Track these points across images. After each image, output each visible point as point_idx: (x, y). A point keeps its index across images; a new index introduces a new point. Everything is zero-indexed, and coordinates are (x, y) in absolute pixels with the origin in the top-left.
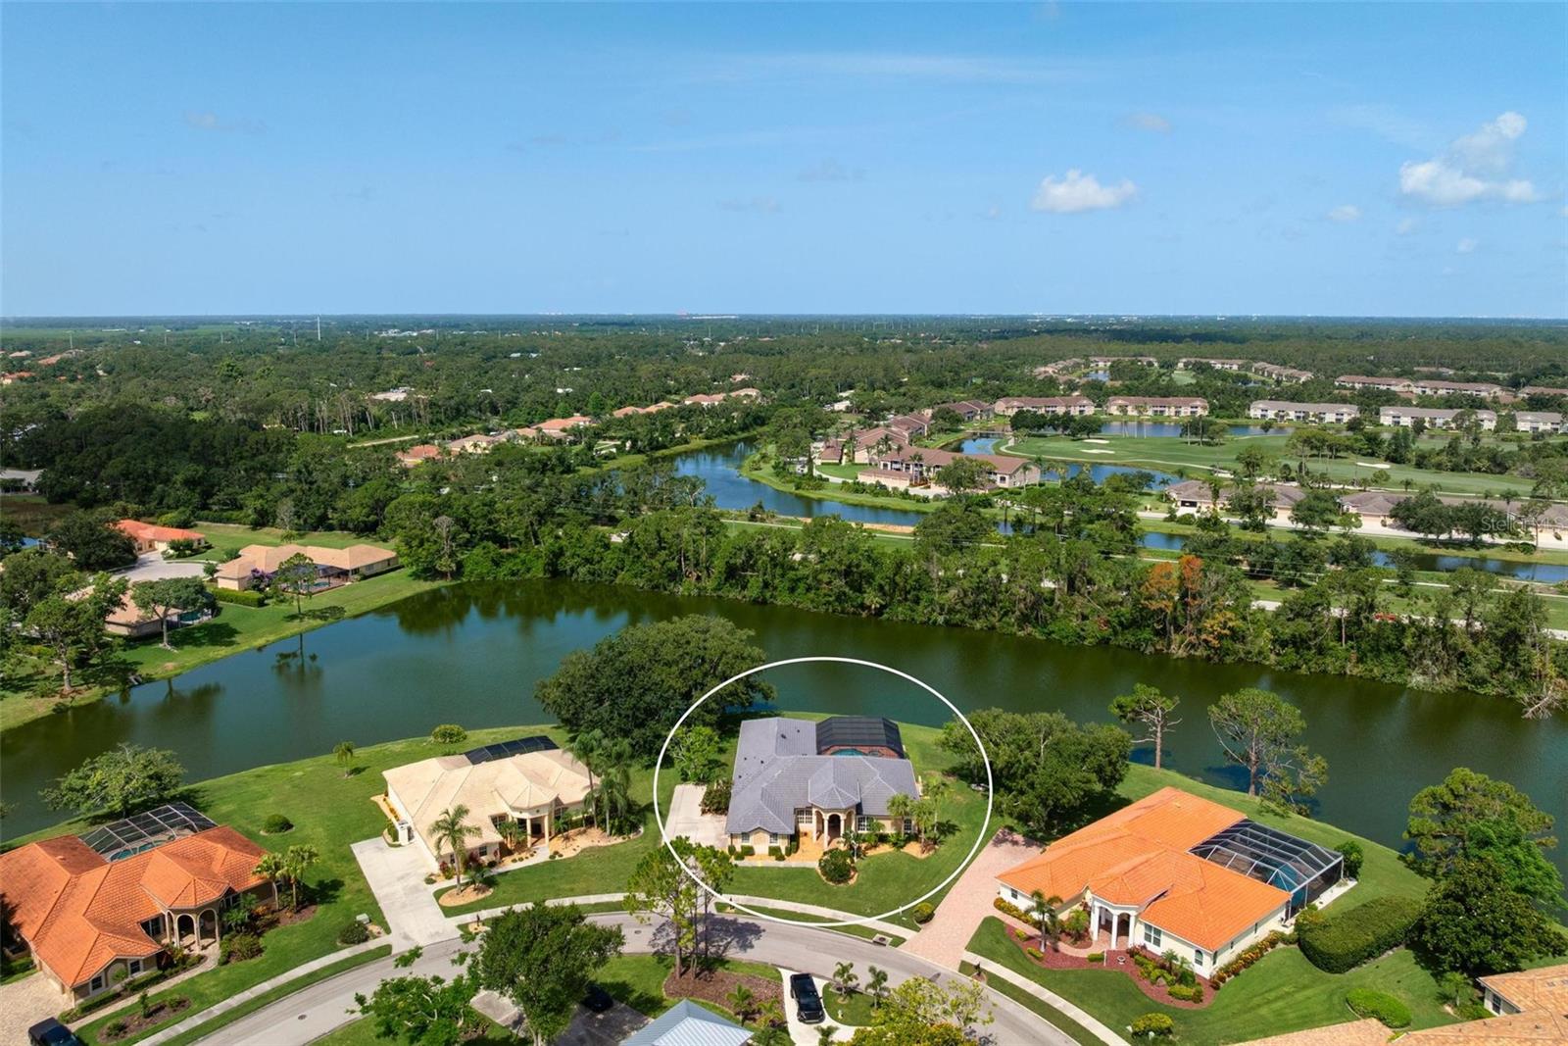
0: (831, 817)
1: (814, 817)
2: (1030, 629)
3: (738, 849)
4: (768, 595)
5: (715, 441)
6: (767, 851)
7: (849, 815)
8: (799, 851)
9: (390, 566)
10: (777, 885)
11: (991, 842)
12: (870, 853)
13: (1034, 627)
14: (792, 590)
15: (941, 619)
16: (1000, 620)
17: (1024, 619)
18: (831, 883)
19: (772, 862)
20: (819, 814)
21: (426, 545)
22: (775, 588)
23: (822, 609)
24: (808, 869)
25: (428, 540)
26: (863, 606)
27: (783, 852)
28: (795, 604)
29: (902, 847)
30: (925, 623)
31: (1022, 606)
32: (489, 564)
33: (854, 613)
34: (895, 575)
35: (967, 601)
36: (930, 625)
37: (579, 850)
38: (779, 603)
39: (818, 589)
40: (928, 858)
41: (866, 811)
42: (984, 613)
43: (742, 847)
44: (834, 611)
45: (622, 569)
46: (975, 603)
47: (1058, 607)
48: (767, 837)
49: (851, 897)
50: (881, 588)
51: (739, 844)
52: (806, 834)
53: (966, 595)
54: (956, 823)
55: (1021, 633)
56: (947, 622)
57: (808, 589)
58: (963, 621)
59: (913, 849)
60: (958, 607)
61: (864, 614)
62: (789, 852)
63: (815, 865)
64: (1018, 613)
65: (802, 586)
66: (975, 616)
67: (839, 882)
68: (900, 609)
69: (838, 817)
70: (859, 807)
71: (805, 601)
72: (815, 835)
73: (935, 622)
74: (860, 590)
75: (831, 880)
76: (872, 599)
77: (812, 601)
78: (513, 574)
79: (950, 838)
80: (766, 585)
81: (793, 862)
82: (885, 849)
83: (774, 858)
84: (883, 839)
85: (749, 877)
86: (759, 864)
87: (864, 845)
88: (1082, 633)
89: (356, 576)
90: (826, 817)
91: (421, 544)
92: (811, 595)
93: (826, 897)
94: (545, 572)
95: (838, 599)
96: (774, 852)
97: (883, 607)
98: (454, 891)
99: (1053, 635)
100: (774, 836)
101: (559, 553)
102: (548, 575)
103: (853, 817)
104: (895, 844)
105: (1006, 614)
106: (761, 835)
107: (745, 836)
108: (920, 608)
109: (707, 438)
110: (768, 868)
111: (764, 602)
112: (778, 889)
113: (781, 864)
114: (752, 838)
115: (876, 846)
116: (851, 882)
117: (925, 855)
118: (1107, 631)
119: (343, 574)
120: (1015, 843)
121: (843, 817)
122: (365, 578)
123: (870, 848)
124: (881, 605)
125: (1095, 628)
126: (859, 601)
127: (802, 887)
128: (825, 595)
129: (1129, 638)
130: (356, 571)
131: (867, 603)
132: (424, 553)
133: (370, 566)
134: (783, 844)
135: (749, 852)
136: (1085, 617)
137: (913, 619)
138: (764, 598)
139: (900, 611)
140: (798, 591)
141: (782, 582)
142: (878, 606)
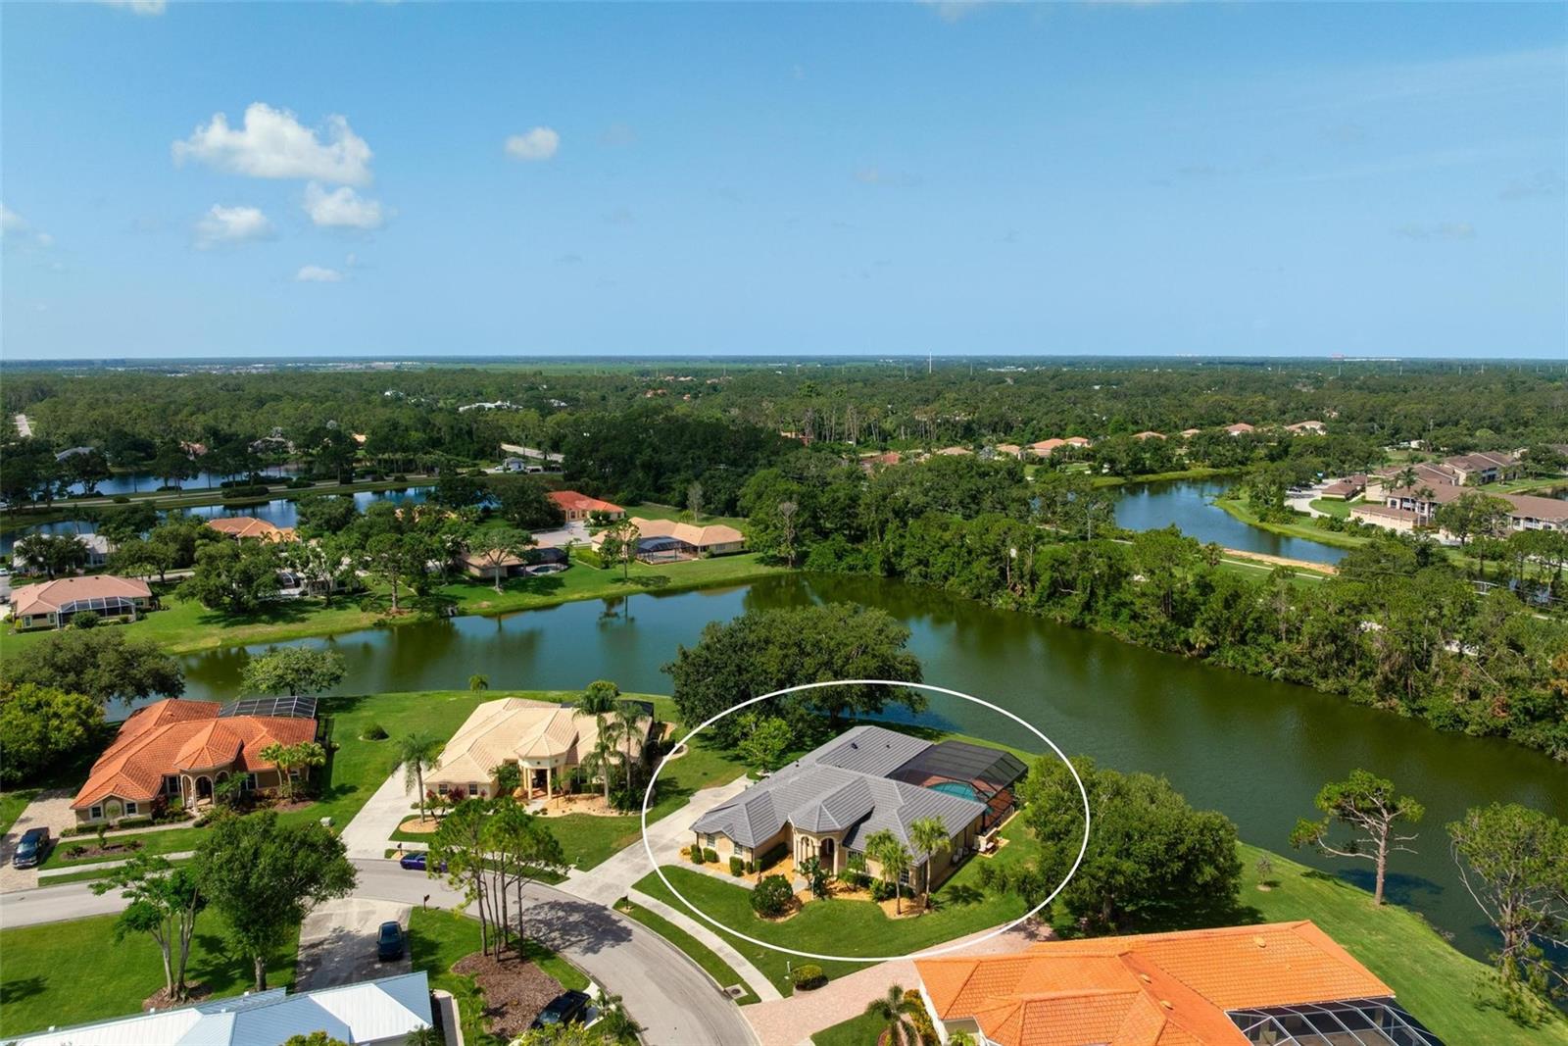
2: (1395, 701)
3: (701, 851)
4: (1088, 618)
5: (1223, 471)
6: (728, 862)
8: (768, 872)
9: (742, 550)
12: (841, 895)
13: (1401, 699)
14: (1115, 616)
15: (1277, 672)
16: (1355, 684)
17: (1387, 687)
18: (758, 914)
19: (725, 876)
21: (770, 530)
23: (1141, 642)
25: (774, 526)
26: (1187, 644)
27: (745, 869)
28: (1116, 633)
29: (881, 900)
30: (1258, 674)
31: (1385, 668)
32: (833, 556)
33: (1176, 651)
35: (1315, 653)
37: (568, 812)
38: (1097, 629)
41: (858, 843)
43: (705, 850)
44: (1154, 646)
45: (953, 574)
46: (1325, 657)
47: (1436, 675)
51: (703, 846)
55: (1379, 705)
56: (1286, 679)
57: (1134, 617)
58: (1307, 679)
59: (895, 905)
60: (1303, 660)
61: (1187, 654)
62: (755, 868)
64: (1379, 677)
65: (1125, 613)
66: (1324, 676)
68: (1231, 653)
71: (1123, 630)
73: (1270, 675)
74: (1185, 624)
75: (759, 911)
76: (1199, 636)
77: (1132, 631)
78: (851, 568)
79: (958, 907)
80: (1086, 606)
81: (748, 881)
82: (864, 896)
83: (730, 871)
84: (864, 882)
86: (712, 873)
88: (1464, 716)
89: (704, 553)
91: (766, 529)
92: (1133, 624)
94: (882, 569)
95: (1162, 632)
96: (735, 865)
97: (1210, 648)
98: (419, 820)
99: (1425, 714)
100: (741, 846)
101: (899, 553)
102: (885, 574)
103: (835, 847)
104: (875, 894)
105: (1365, 676)
106: (726, 840)
107: (711, 837)
109: (1213, 467)
110: (712, 880)
111: (1082, 626)
113: (732, 880)
114: (717, 841)
115: (853, 890)
116: (781, 920)
117: (902, 917)
118: (1503, 719)
119: (694, 549)
120: (1034, 935)
121: (816, 843)
122: (713, 556)
123: (845, 890)
124: (1208, 645)
125: (1482, 714)
126: (1184, 637)
128: (1151, 626)
129: (1539, 733)
130: (704, 548)
131: (1193, 640)
132: (767, 538)
133: (721, 546)
134: (745, 857)
135: (711, 858)
136: (1474, 695)
137: (1244, 668)
138: (1083, 622)
139: (1230, 656)
140: (1121, 618)
141: (1105, 605)
142: (1204, 646)
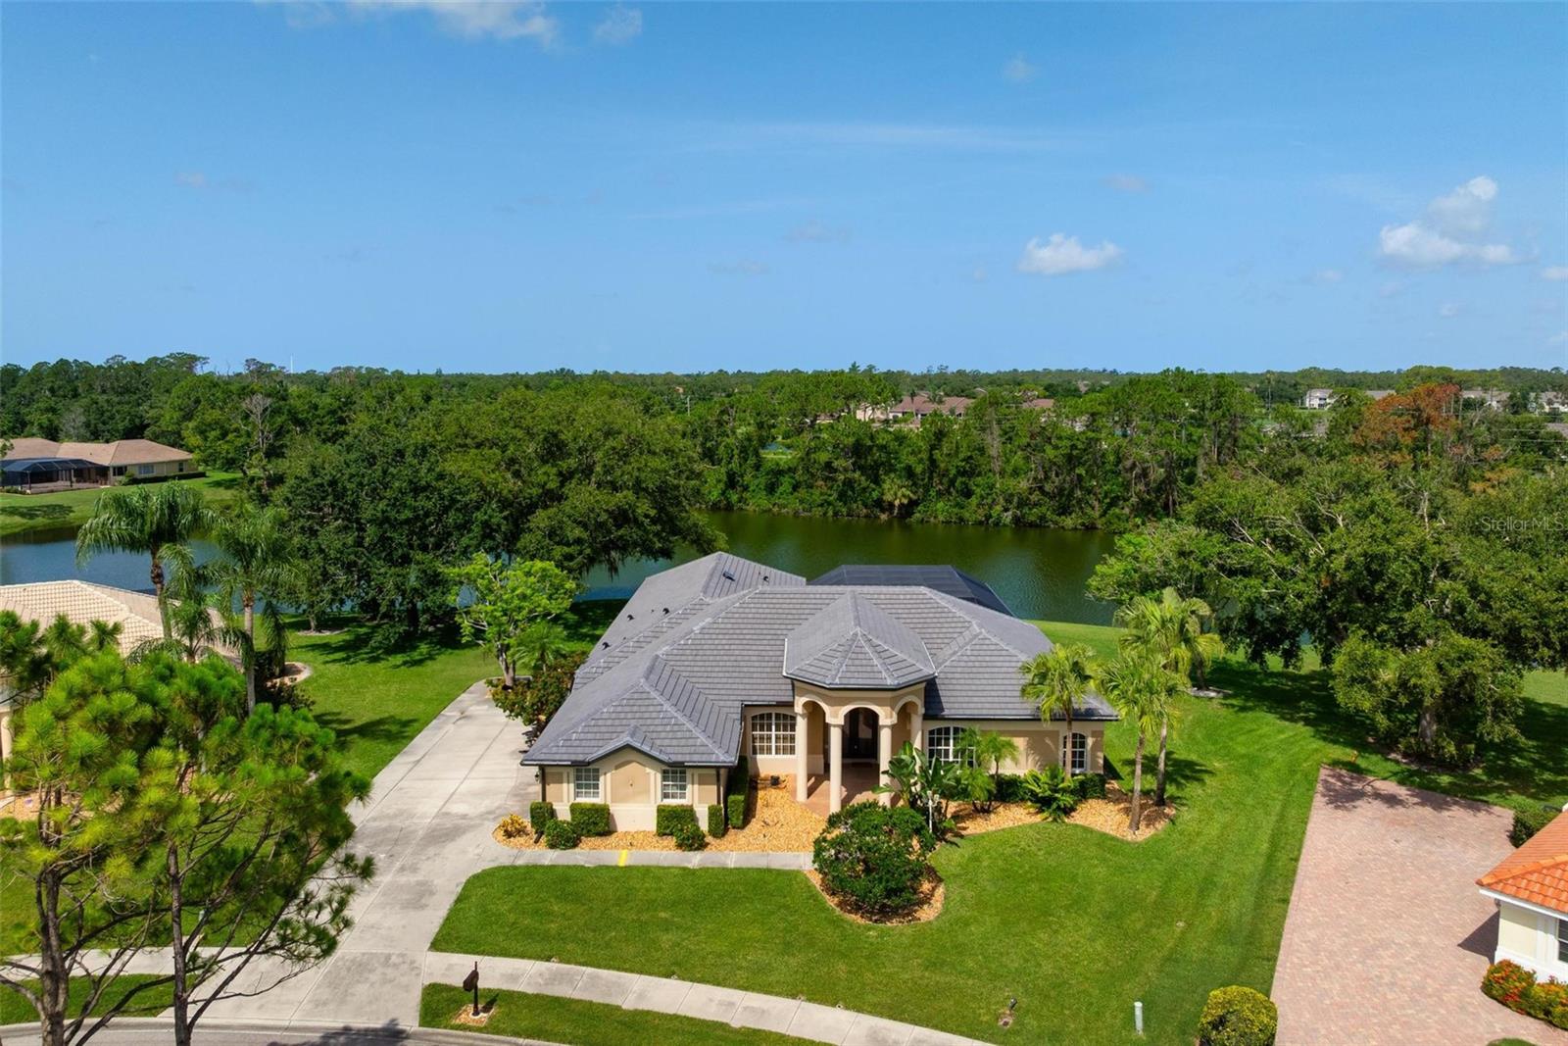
0: (853, 717)
1: (801, 725)
3: (564, 814)
4: (734, 498)
6: (651, 824)
7: (904, 714)
8: (755, 825)
10: (667, 926)
11: (1319, 801)
12: (974, 827)
14: (771, 489)
15: (1007, 517)
16: (1103, 515)
18: (856, 918)
19: (667, 854)
20: (815, 713)
21: (230, 437)
22: (746, 488)
23: (818, 512)
24: (779, 873)
25: (237, 430)
26: (879, 504)
27: (704, 825)
28: (776, 509)
29: (1068, 811)
30: (981, 523)
31: (1141, 487)
33: (867, 516)
34: (933, 448)
35: (1048, 487)
36: (988, 526)
39: (811, 487)
40: (1155, 840)
41: (954, 705)
42: (1079, 501)
43: (574, 809)
44: (836, 514)
46: (1061, 490)
48: (654, 777)
49: (932, 965)
50: (910, 472)
51: (564, 799)
52: (775, 782)
53: (1047, 478)
54: (1193, 757)
56: (1017, 520)
57: (795, 488)
58: (1043, 518)
59: (1099, 817)
60: (1034, 498)
61: (884, 517)
62: (722, 824)
63: (803, 861)
65: (786, 483)
66: (1064, 511)
67: (885, 913)
68: (940, 505)
69: (875, 716)
70: (930, 689)
71: (788, 503)
72: (802, 785)
73: (997, 524)
74: (877, 481)
75: (857, 908)
76: (895, 491)
77: (802, 502)
79: (1192, 790)
80: (732, 482)
81: (732, 853)
82: (1015, 817)
83: (672, 841)
84: (1006, 791)
85: (578, 898)
86: (623, 858)
87: (952, 807)
90: (836, 716)
91: (224, 435)
92: (802, 492)
93: (841, 967)
95: (842, 496)
96: (675, 824)
97: (913, 504)
100: (676, 772)
103: (917, 722)
104: (1044, 803)
105: (1113, 503)
106: (634, 770)
107: (585, 772)
108: (974, 500)
110: (646, 871)
111: (729, 507)
112: (666, 939)
113: (695, 859)
114: (606, 781)
115: (985, 811)
116: (927, 914)
117: (1144, 833)
119: (100, 473)
120: (1392, 800)
121: (886, 717)
122: (135, 481)
123: (969, 817)
124: (910, 500)
126: (875, 495)
127: (755, 932)
128: (822, 494)
130: (120, 470)
131: (888, 497)
132: (226, 447)
134: (700, 799)
135: (597, 823)
137: (961, 519)
138: (729, 503)
139: (941, 509)
140: (781, 489)
141: (755, 477)
142: (905, 501)
